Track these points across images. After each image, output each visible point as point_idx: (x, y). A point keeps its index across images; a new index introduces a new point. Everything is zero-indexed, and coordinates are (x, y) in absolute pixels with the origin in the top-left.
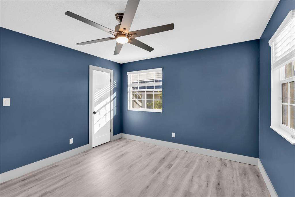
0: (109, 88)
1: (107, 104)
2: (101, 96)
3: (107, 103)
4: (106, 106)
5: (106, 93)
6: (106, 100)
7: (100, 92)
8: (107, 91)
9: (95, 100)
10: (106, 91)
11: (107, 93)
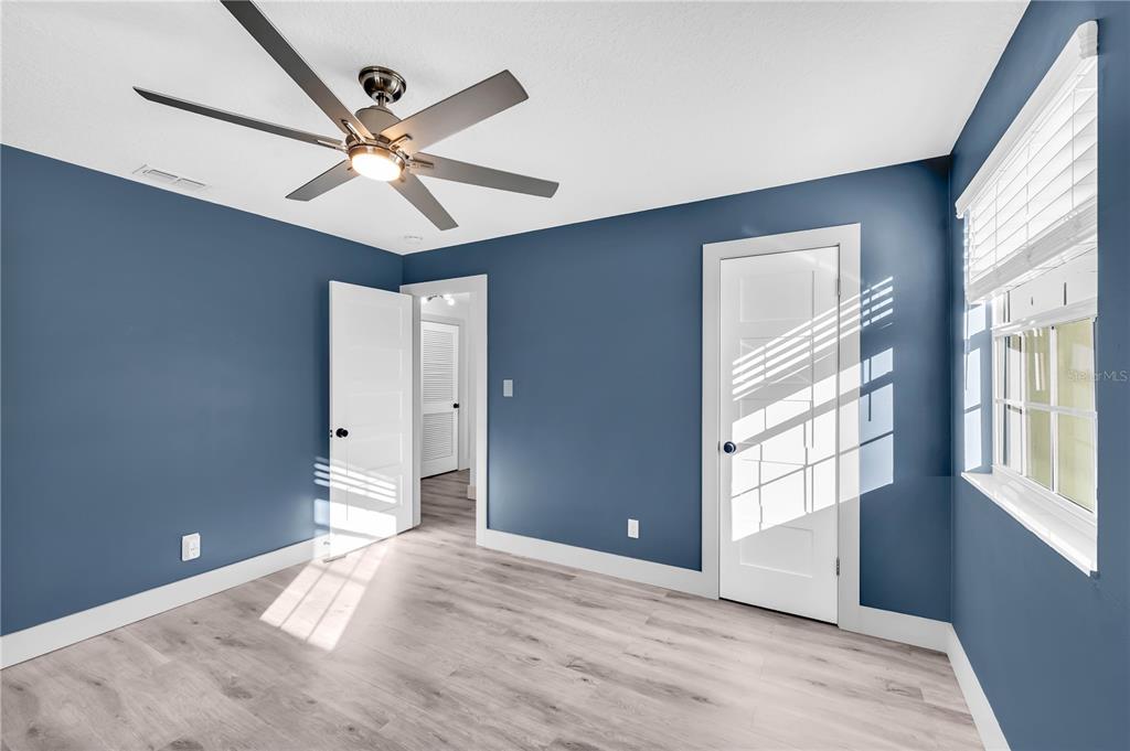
0: (829, 327)
1: (814, 412)
2: (769, 374)
3: (812, 408)
4: (809, 423)
5: (807, 355)
6: (805, 393)
7: (769, 354)
8: (813, 346)
9: (735, 391)
10: (807, 344)
11: (813, 357)
